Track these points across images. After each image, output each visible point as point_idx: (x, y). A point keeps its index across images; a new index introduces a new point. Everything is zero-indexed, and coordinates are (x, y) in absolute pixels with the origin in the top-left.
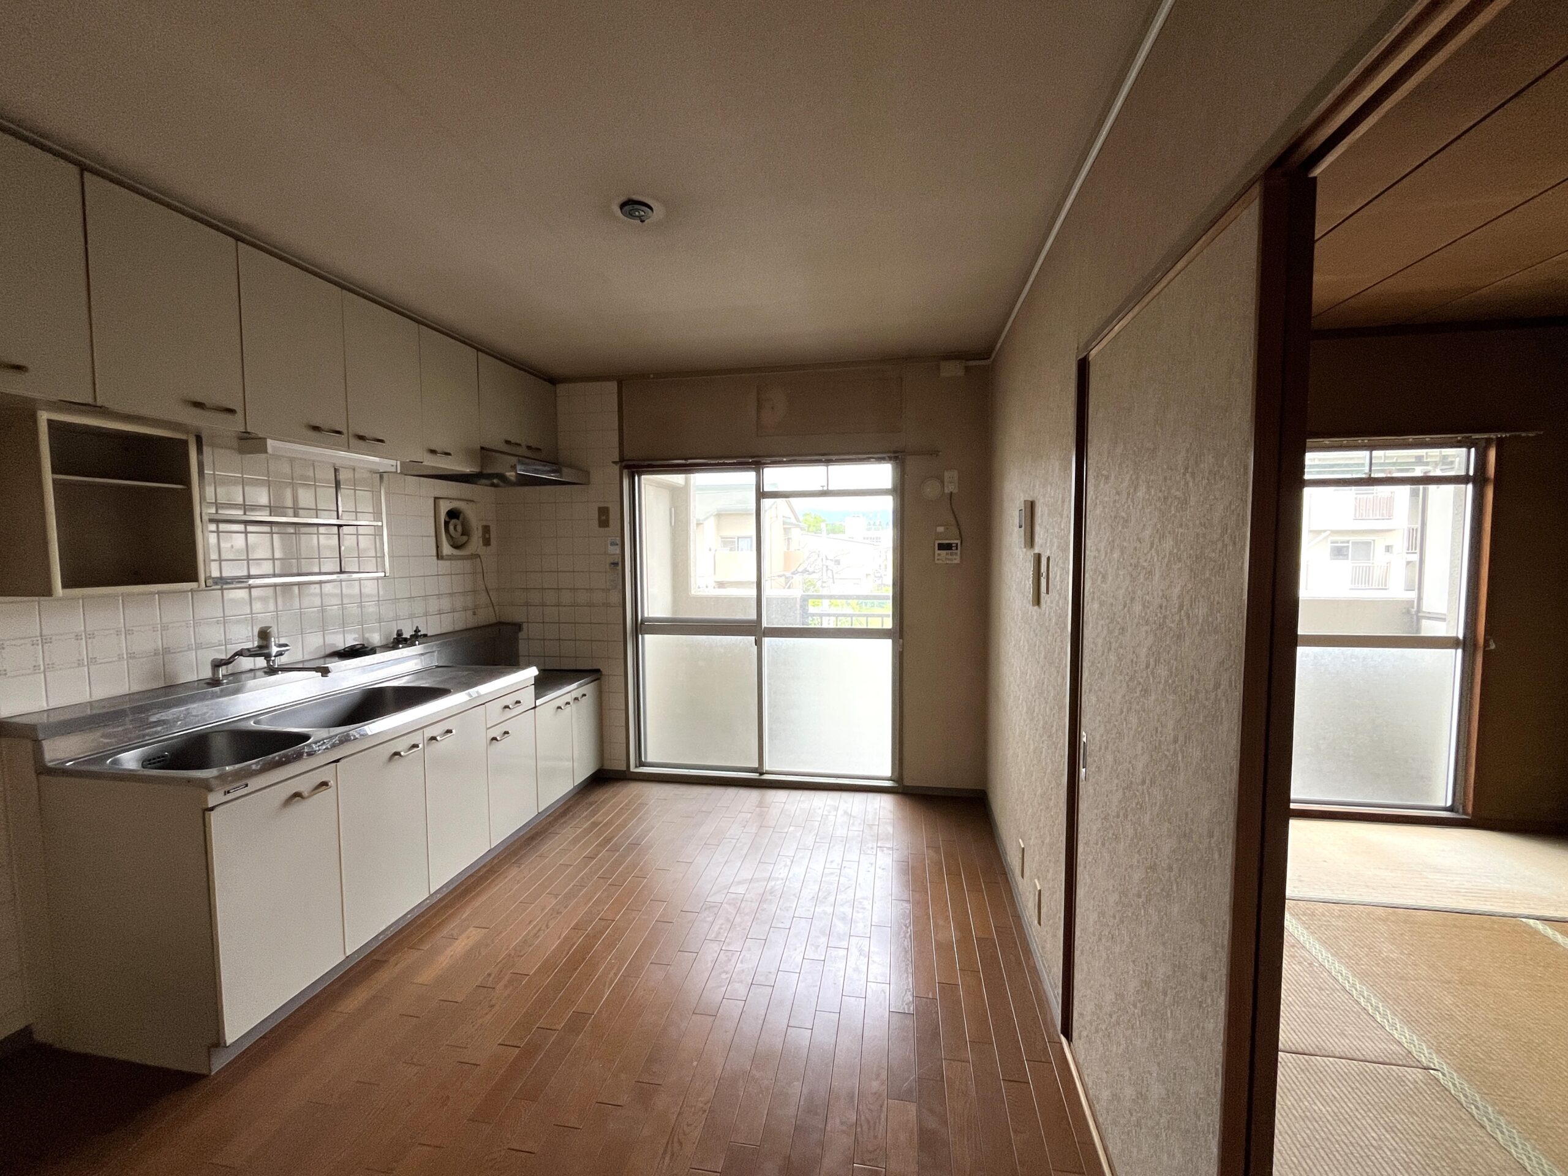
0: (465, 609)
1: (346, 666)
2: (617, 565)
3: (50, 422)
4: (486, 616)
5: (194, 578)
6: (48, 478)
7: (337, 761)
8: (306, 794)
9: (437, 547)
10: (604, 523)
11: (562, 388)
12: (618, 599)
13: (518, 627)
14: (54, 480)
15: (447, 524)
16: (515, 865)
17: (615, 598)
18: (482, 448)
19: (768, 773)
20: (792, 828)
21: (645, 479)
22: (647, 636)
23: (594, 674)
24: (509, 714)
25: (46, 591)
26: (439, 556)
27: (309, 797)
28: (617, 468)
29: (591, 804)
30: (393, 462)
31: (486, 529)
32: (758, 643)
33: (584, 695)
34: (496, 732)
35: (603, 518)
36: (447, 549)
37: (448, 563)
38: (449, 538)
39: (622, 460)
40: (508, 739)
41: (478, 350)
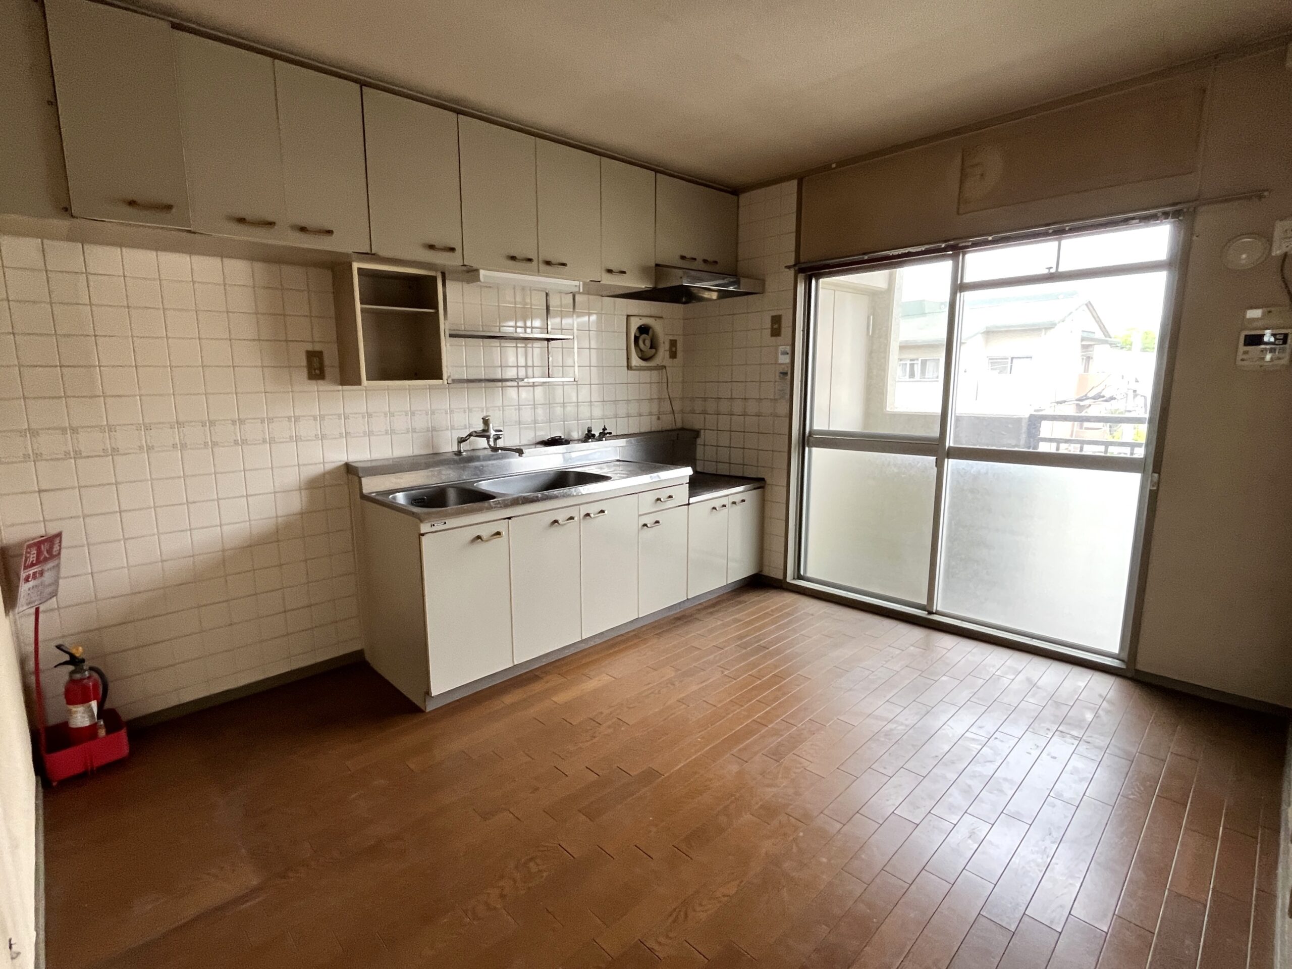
0: (651, 414)
1: (545, 451)
2: (787, 374)
3: (359, 269)
4: (667, 422)
5: (440, 377)
6: (358, 306)
7: (509, 518)
8: (484, 538)
9: (628, 359)
10: (776, 332)
11: (744, 198)
12: (784, 410)
13: (696, 433)
14: (362, 310)
15: (636, 339)
16: (657, 636)
17: (783, 409)
18: (657, 265)
19: (937, 613)
20: (944, 678)
21: (823, 283)
22: (814, 450)
23: (758, 483)
24: (661, 506)
25: (358, 382)
26: (629, 367)
27: (487, 541)
28: (792, 272)
29: (740, 603)
30: (577, 283)
31: (673, 343)
32: (939, 465)
33: (743, 501)
34: (649, 520)
35: (776, 326)
36: (636, 361)
37: (637, 372)
38: (639, 351)
39: (797, 261)
40: (658, 527)
41: (656, 171)
